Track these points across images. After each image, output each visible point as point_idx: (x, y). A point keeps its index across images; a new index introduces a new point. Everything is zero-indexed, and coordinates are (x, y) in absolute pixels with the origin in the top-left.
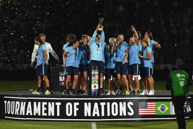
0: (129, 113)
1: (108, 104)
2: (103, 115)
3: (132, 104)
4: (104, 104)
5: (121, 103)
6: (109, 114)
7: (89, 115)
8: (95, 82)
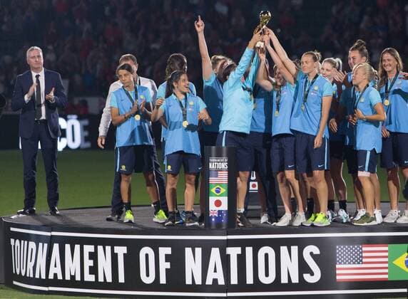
0: (307, 277)
1: (249, 250)
2: (234, 280)
3: (316, 251)
4: (238, 250)
5: (284, 249)
6: (250, 280)
7: (198, 281)
8: (217, 192)
